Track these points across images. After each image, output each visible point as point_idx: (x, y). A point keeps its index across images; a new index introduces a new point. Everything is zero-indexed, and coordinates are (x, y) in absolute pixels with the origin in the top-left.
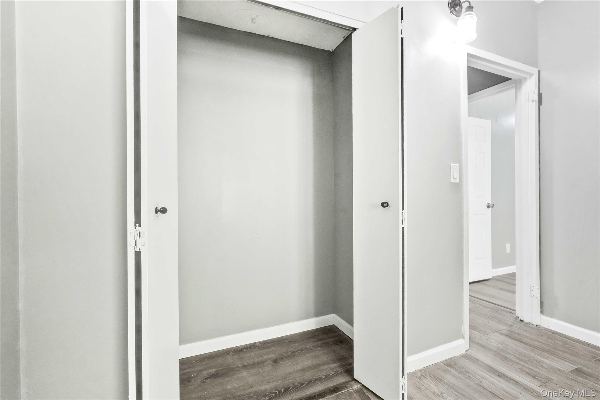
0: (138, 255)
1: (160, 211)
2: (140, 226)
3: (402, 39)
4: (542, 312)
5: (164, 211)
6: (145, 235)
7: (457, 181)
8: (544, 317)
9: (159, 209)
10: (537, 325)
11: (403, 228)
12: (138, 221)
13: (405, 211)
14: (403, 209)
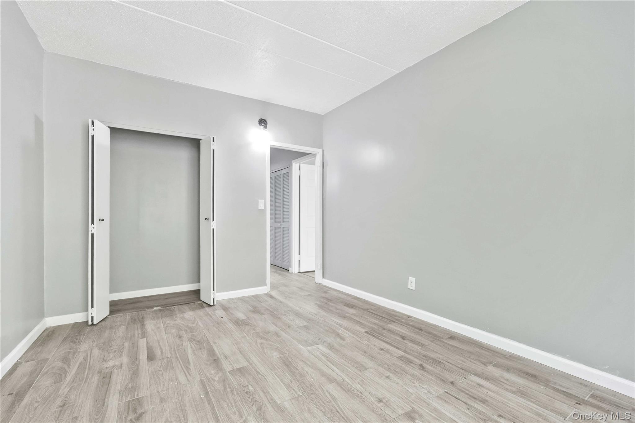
0: (92, 235)
1: (101, 220)
2: (93, 225)
3: (213, 150)
4: (323, 277)
5: (103, 220)
6: (95, 229)
7: (263, 208)
8: (324, 279)
9: (101, 219)
10: (320, 284)
11: (213, 229)
12: (93, 223)
13: (215, 222)
14: (213, 220)
